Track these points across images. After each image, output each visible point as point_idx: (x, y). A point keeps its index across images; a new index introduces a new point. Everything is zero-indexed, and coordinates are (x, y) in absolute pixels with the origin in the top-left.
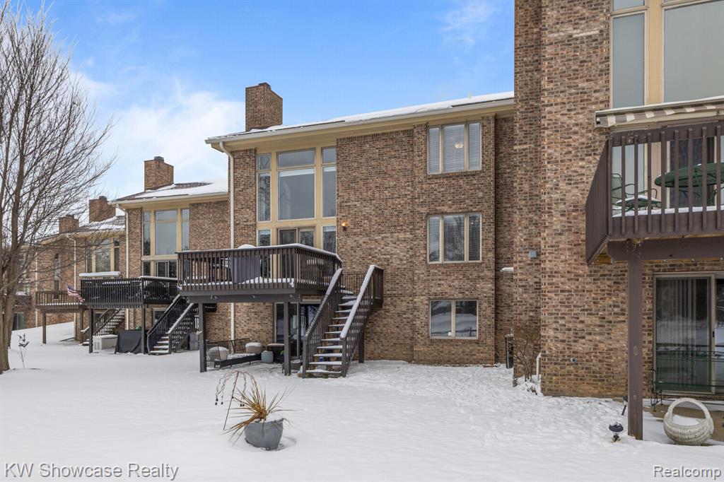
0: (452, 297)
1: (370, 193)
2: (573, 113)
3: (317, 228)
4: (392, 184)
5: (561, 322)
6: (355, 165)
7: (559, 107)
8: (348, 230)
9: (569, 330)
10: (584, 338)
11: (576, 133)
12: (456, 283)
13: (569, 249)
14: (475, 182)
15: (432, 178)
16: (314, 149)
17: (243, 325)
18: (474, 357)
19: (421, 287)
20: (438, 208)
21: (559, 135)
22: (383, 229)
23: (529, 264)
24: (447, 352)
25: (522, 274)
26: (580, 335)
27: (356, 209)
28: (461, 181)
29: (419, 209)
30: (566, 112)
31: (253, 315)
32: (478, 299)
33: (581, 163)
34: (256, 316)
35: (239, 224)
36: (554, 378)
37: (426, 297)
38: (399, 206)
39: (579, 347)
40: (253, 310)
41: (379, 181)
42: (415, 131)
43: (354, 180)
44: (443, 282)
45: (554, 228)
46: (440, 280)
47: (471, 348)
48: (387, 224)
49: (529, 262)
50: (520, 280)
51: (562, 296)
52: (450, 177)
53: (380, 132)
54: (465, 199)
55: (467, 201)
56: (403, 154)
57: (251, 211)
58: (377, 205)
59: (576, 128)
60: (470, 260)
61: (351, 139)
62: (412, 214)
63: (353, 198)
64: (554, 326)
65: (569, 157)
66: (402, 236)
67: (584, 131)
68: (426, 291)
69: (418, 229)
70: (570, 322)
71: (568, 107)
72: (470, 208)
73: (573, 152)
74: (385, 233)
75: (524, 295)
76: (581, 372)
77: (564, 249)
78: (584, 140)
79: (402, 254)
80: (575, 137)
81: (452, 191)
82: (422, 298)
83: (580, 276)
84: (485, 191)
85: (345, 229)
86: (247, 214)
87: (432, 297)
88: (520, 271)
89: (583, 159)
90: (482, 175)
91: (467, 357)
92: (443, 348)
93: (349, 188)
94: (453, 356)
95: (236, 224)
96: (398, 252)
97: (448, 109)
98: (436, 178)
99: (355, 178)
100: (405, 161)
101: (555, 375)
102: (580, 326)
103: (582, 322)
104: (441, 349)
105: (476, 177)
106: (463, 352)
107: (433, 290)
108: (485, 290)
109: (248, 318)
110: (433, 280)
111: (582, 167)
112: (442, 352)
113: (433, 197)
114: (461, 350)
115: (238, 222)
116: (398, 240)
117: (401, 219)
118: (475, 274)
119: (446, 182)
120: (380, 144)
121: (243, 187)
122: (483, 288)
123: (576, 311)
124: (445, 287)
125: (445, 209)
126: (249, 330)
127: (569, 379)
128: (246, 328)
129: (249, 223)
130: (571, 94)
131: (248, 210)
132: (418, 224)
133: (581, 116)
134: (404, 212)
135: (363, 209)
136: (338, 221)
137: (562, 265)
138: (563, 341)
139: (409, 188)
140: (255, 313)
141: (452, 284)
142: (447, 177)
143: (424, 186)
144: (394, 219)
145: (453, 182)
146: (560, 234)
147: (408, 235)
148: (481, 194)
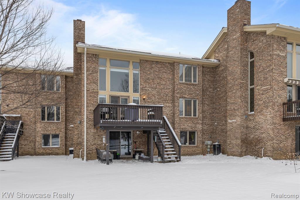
0: (188, 130)
1: (155, 85)
2: (280, 77)
3: (130, 97)
4: (164, 83)
5: (277, 138)
6: (149, 72)
7: (277, 74)
8: (146, 100)
9: (279, 140)
10: (282, 143)
11: (280, 83)
12: (190, 125)
13: (279, 117)
14: (196, 88)
15: (181, 84)
16: (129, 62)
17: (91, 142)
18: (196, 152)
19: (177, 126)
20: (184, 96)
21: (276, 82)
22: (160, 101)
23: (245, 120)
24: (186, 151)
25: (243, 123)
26: (281, 142)
27: (149, 91)
28: (191, 87)
29: (177, 95)
30: (278, 76)
31: (97, 136)
32: (196, 131)
33: (281, 92)
34: (99, 137)
35: (89, 90)
36: (276, 155)
37: (179, 130)
38: (167, 93)
39: (281, 145)
40: (97, 134)
41: (159, 81)
42: (175, 64)
43: (148, 79)
44: (185, 124)
45: (276, 110)
46: (184, 123)
47: (195, 149)
48: (162, 99)
49: (245, 119)
50: (242, 125)
51: (277, 130)
52: (188, 84)
53: (159, 61)
54: (193, 93)
55: (193, 94)
56: (168, 72)
57: (96, 85)
58: (158, 91)
59: (280, 81)
60: (193, 116)
61: (147, 61)
62: (172, 96)
63: (148, 86)
64: (276, 139)
65: (279, 89)
66: (168, 105)
67: (282, 83)
68: (179, 127)
69: (176, 103)
70: (279, 138)
71: (278, 75)
72: (194, 97)
73: (280, 88)
74: (161, 103)
75: (244, 130)
76: (282, 153)
77: (277, 116)
78: (282, 85)
79: (167, 112)
80: (280, 84)
81: (188, 90)
82: (178, 130)
83: (281, 124)
84: (199, 91)
85: (144, 99)
86: (93, 86)
87: (181, 130)
88: (242, 122)
89: (282, 91)
90: (198, 85)
91: (193, 152)
92: (185, 149)
93: (145, 82)
94: (189, 152)
95: (87, 91)
96: (166, 111)
97: (191, 59)
98: (183, 84)
99: (149, 78)
100: (169, 75)
101: (276, 154)
102: (281, 139)
103: (282, 138)
104: (185, 150)
105: (196, 86)
106: (192, 151)
107: (182, 127)
108: (199, 128)
109: (94, 138)
110: (182, 123)
111: (282, 93)
112: (185, 151)
113: (182, 91)
114: (191, 150)
115: (88, 89)
116: (166, 106)
117: (167, 98)
118: (196, 122)
119: (186, 86)
120: (159, 66)
121: (91, 72)
122: (198, 127)
123: (281, 135)
124: (186, 126)
125: (186, 96)
126: (94, 144)
127: (279, 155)
128: (93, 143)
129: (95, 91)
130: (279, 71)
131: (94, 84)
132: (176, 101)
133: (281, 78)
134: (169, 95)
135: (152, 92)
136: (141, 96)
137: (277, 121)
138: (278, 144)
139: (171, 86)
140: (98, 136)
141: (188, 125)
142: (187, 84)
143: (179, 86)
144: (165, 97)
145: (189, 86)
146: (277, 112)
147: (170, 105)
148: (198, 93)
